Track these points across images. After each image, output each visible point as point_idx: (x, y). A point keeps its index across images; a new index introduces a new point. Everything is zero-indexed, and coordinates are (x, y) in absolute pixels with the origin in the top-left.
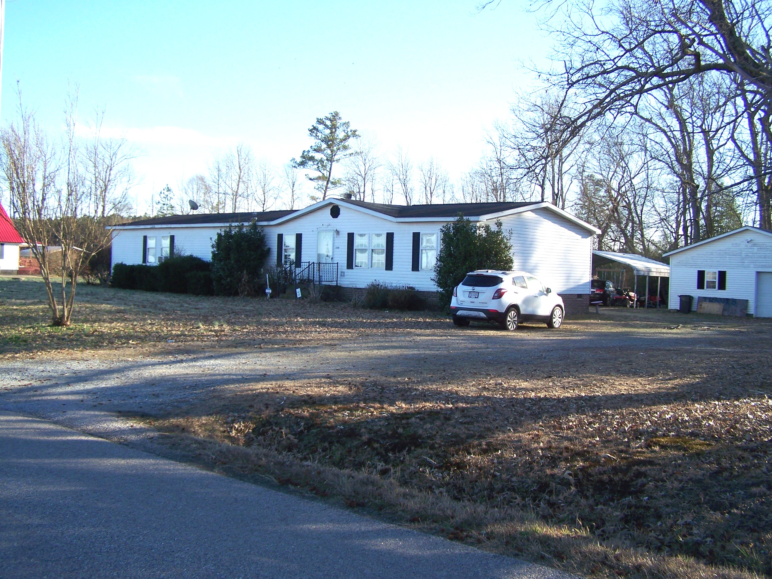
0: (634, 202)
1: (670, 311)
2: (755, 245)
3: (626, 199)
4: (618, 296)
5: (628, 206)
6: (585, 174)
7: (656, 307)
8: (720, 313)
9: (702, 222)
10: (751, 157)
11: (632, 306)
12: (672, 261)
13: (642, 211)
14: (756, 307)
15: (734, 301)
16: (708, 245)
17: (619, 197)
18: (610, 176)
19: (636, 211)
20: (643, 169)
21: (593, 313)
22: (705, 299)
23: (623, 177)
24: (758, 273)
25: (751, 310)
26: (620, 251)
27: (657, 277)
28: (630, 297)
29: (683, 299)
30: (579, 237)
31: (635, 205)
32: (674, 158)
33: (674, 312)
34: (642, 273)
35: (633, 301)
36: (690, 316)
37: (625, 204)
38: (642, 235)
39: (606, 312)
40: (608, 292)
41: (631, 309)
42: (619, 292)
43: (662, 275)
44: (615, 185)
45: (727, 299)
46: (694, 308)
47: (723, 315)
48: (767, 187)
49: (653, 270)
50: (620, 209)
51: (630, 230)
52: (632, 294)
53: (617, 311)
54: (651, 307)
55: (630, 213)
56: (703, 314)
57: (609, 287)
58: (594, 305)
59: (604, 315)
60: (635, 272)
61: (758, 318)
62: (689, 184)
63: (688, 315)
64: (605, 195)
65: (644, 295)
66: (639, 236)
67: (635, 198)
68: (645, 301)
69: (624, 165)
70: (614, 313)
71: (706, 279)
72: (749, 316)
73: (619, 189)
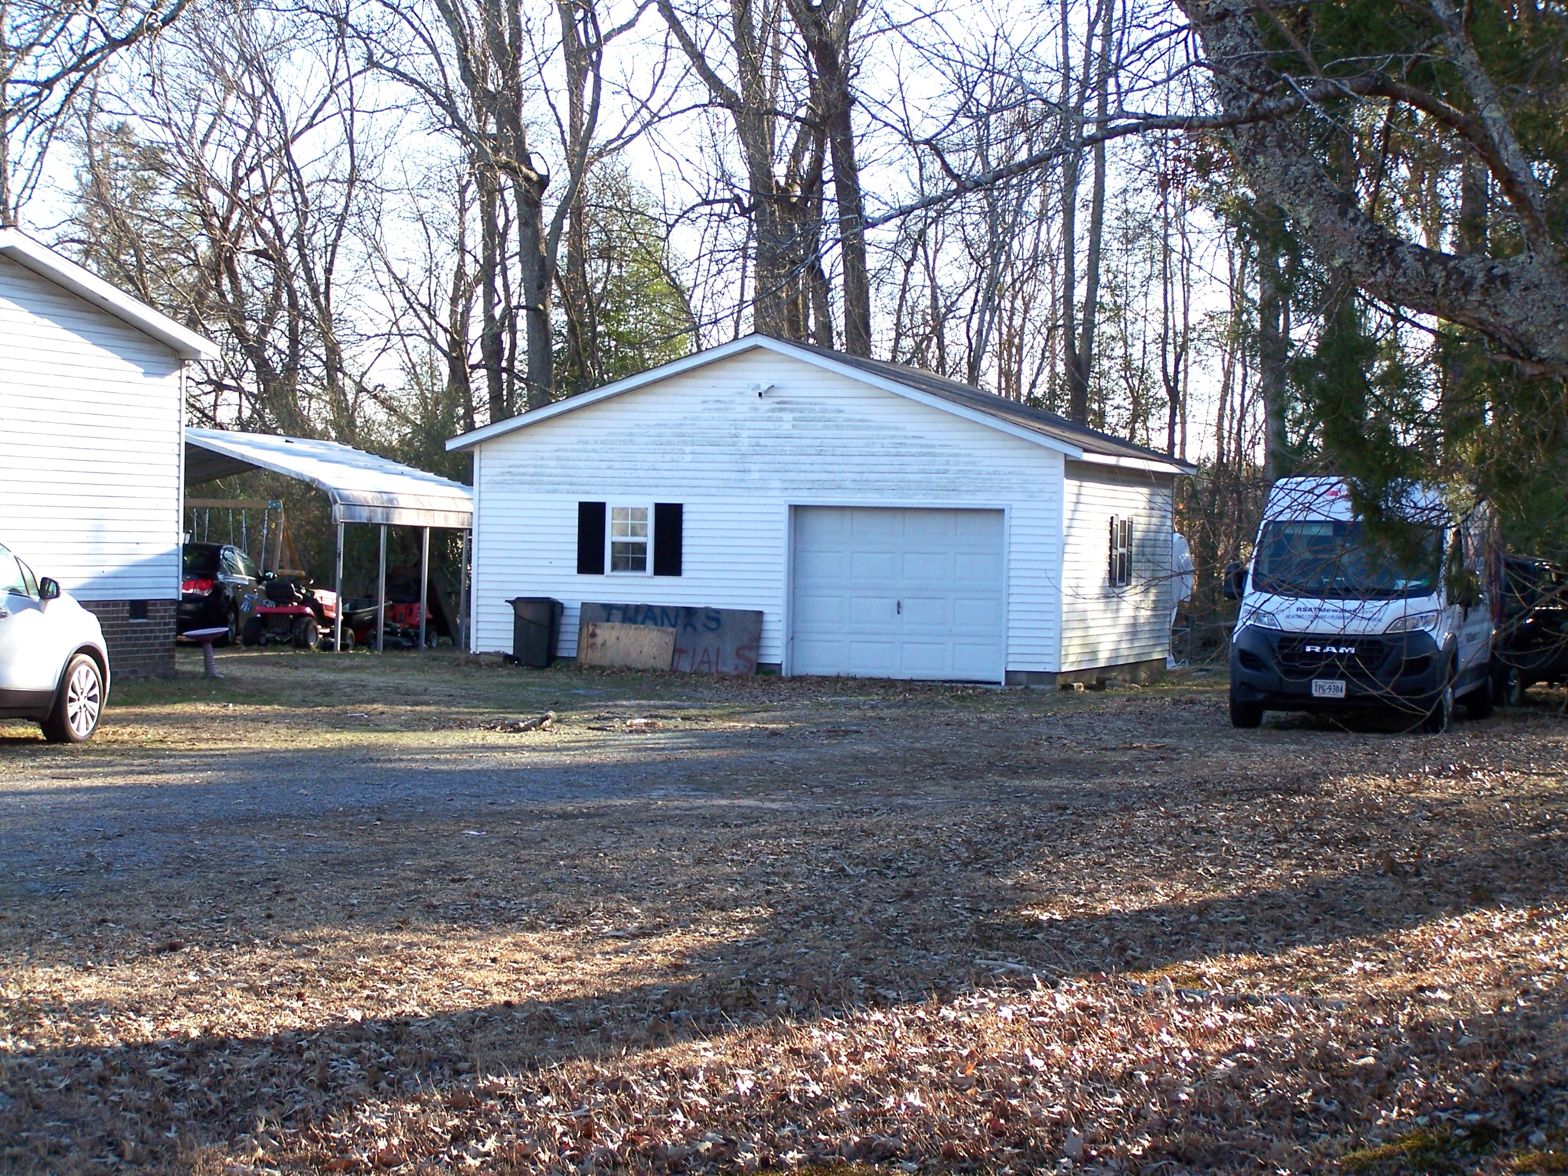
0: (298, 234)
1: (478, 661)
2: (783, 405)
3: (266, 225)
4: (271, 605)
5: (272, 255)
6: (102, 120)
7: (415, 646)
8: (664, 663)
9: (558, 317)
10: (729, 75)
11: (327, 646)
12: (485, 466)
13: (328, 271)
14: (792, 639)
15: (714, 618)
16: (614, 406)
17: (236, 216)
18: (201, 128)
19: (308, 271)
20: (330, 108)
21: (194, 676)
22: (608, 611)
23: (252, 131)
24: (797, 511)
25: (775, 652)
26: (244, 426)
27: (418, 531)
28: (318, 608)
29: (528, 613)
30: (133, 371)
31: (300, 248)
32: (453, 72)
33: (492, 665)
34: (363, 515)
35: (329, 622)
36: (556, 678)
37: (262, 245)
38: (333, 364)
39: (236, 671)
40: (229, 592)
41: (326, 658)
42: (278, 591)
43: (440, 522)
44: (220, 164)
45: (689, 611)
46: (568, 644)
47: (673, 670)
48: (786, 191)
49: (402, 501)
50: (244, 263)
51: (283, 344)
52: (327, 597)
53: (275, 663)
54: (398, 647)
55: (283, 276)
56: (603, 668)
57: (233, 569)
58: (198, 643)
59: (234, 680)
60: (338, 511)
61: (801, 679)
62: (512, 171)
63: (549, 673)
64: (178, 205)
65: (372, 600)
66: (319, 371)
67: (303, 217)
68: (374, 622)
69: (259, 89)
70: (267, 672)
71: (611, 537)
72: (768, 672)
73: (237, 182)
